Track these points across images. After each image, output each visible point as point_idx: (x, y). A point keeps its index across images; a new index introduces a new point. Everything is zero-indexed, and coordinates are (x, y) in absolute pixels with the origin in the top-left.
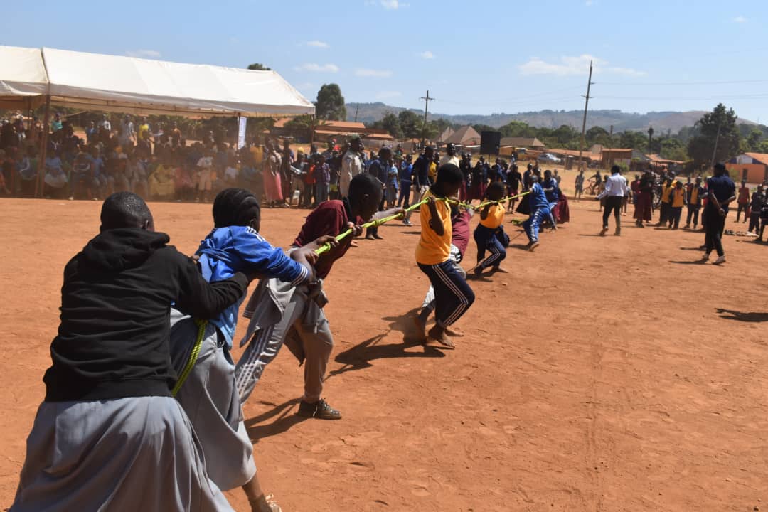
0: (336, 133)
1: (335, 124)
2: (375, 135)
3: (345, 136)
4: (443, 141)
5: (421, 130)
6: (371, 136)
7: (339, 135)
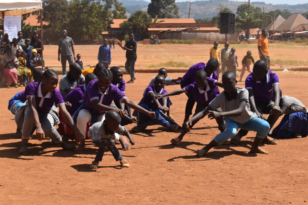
0: (166, 29)
1: (167, 21)
2: (202, 29)
3: (174, 32)
4: (275, 29)
5: (245, 20)
6: (198, 29)
7: (169, 30)
